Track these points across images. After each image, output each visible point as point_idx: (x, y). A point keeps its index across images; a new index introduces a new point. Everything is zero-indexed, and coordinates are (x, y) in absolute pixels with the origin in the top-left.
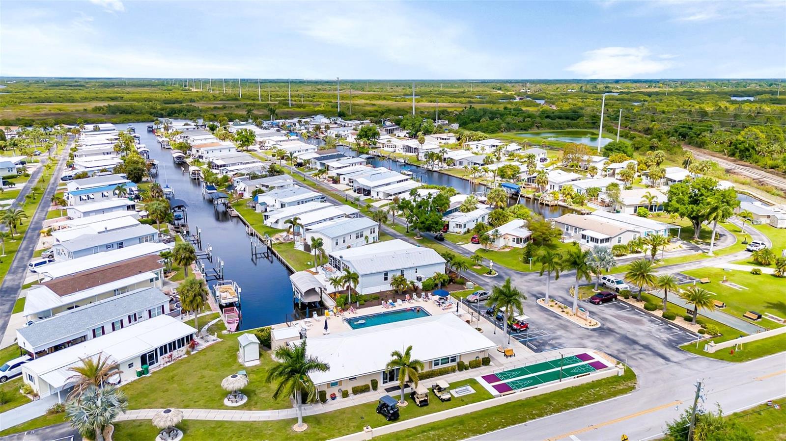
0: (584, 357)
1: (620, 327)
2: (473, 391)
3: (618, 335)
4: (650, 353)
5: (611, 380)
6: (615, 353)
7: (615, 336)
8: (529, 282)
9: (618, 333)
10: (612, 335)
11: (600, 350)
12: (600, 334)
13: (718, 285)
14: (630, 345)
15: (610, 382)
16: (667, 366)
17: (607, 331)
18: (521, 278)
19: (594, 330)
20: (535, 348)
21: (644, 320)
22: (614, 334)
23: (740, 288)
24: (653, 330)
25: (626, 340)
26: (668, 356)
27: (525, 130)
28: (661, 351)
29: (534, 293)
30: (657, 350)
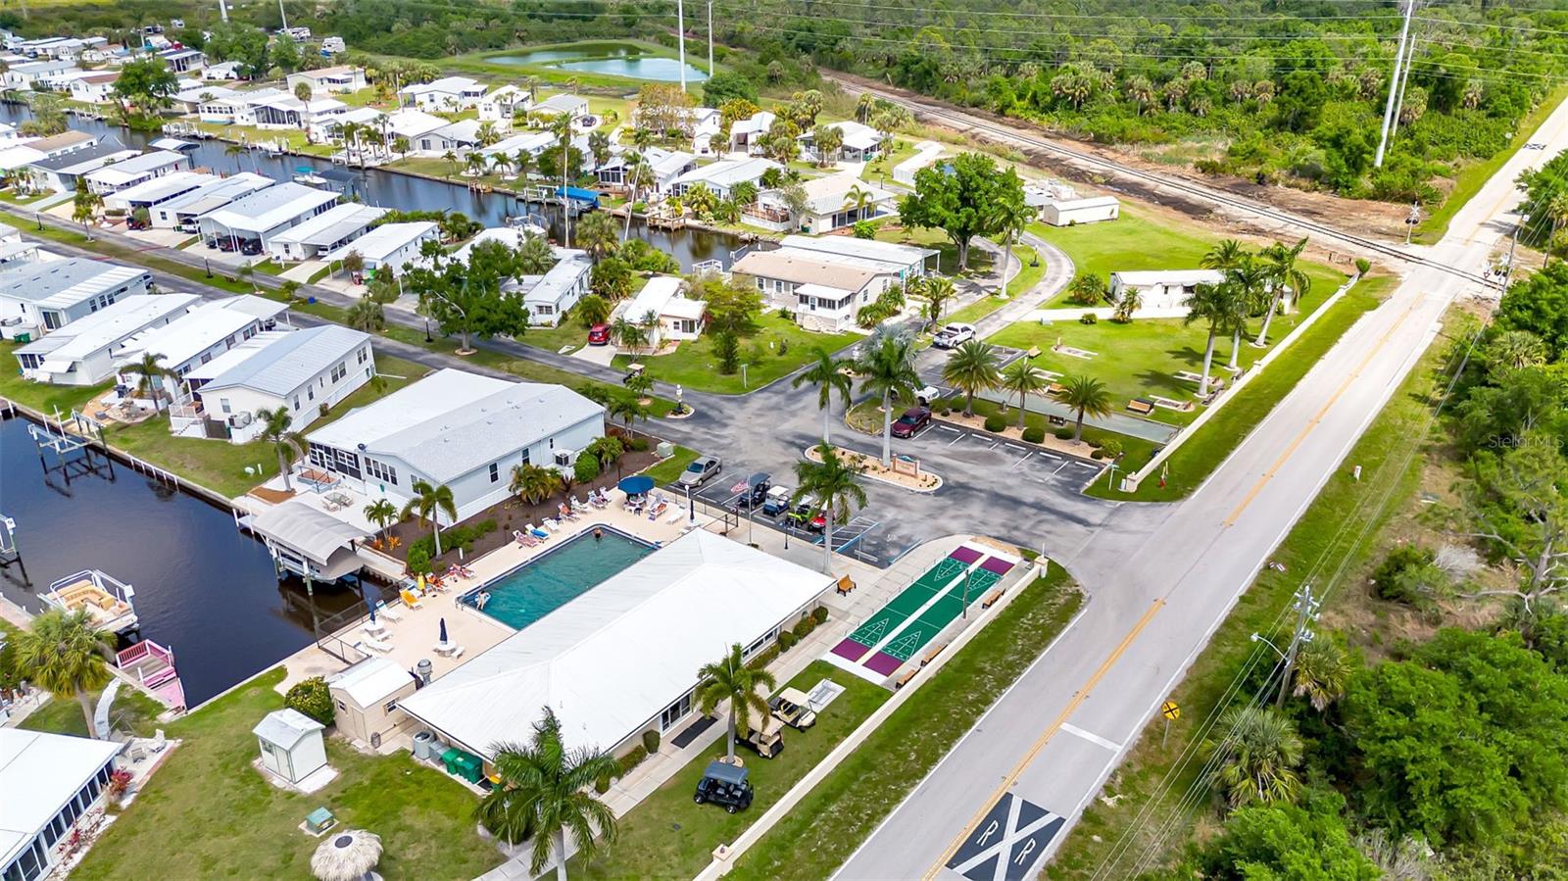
0: (964, 556)
1: (974, 477)
2: (841, 689)
3: (983, 495)
4: (1052, 517)
5: (1037, 591)
6: (1003, 532)
7: (977, 497)
8: (762, 415)
9: (981, 491)
10: (971, 496)
11: (977, 533)
12: (955, 499)
13: (1052, 354)
14: (1015, 509)
15: (1039, 595)
16: (1093, 536)
17: (961, 490)
18: (742, 408)
19: (938, 493)
20: (875, 559)
21: (998, 451)
22: (975, 492)
23: (1086, 355)
24: (1025, 469)
25: (1001, 501)
26: (1081, 515)
27: (498, 47)
28: (1064, 509)
29: (788, 438)
30: (1059, 509)
